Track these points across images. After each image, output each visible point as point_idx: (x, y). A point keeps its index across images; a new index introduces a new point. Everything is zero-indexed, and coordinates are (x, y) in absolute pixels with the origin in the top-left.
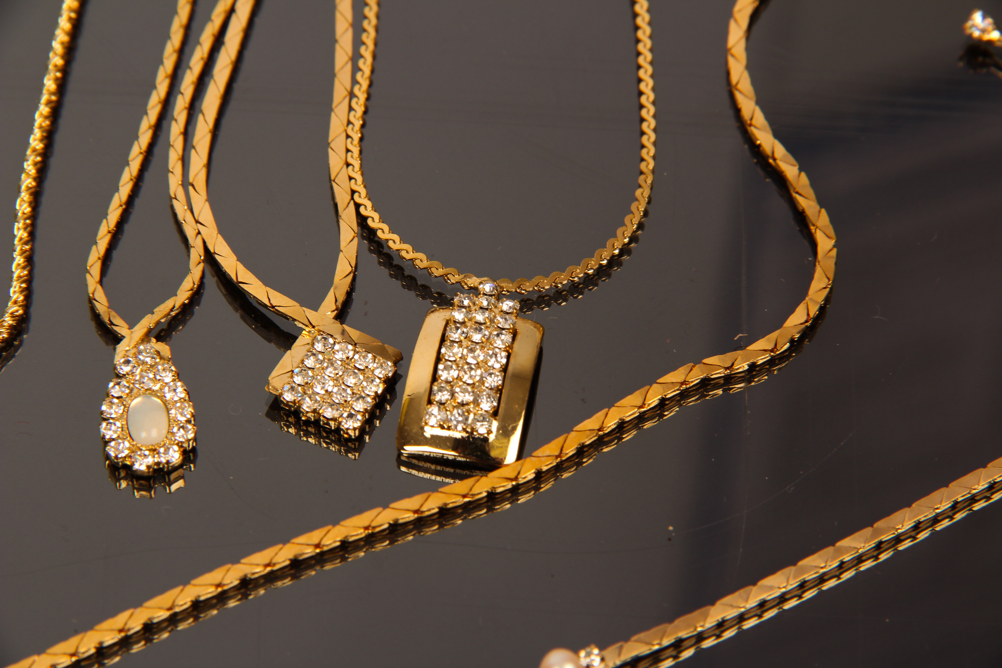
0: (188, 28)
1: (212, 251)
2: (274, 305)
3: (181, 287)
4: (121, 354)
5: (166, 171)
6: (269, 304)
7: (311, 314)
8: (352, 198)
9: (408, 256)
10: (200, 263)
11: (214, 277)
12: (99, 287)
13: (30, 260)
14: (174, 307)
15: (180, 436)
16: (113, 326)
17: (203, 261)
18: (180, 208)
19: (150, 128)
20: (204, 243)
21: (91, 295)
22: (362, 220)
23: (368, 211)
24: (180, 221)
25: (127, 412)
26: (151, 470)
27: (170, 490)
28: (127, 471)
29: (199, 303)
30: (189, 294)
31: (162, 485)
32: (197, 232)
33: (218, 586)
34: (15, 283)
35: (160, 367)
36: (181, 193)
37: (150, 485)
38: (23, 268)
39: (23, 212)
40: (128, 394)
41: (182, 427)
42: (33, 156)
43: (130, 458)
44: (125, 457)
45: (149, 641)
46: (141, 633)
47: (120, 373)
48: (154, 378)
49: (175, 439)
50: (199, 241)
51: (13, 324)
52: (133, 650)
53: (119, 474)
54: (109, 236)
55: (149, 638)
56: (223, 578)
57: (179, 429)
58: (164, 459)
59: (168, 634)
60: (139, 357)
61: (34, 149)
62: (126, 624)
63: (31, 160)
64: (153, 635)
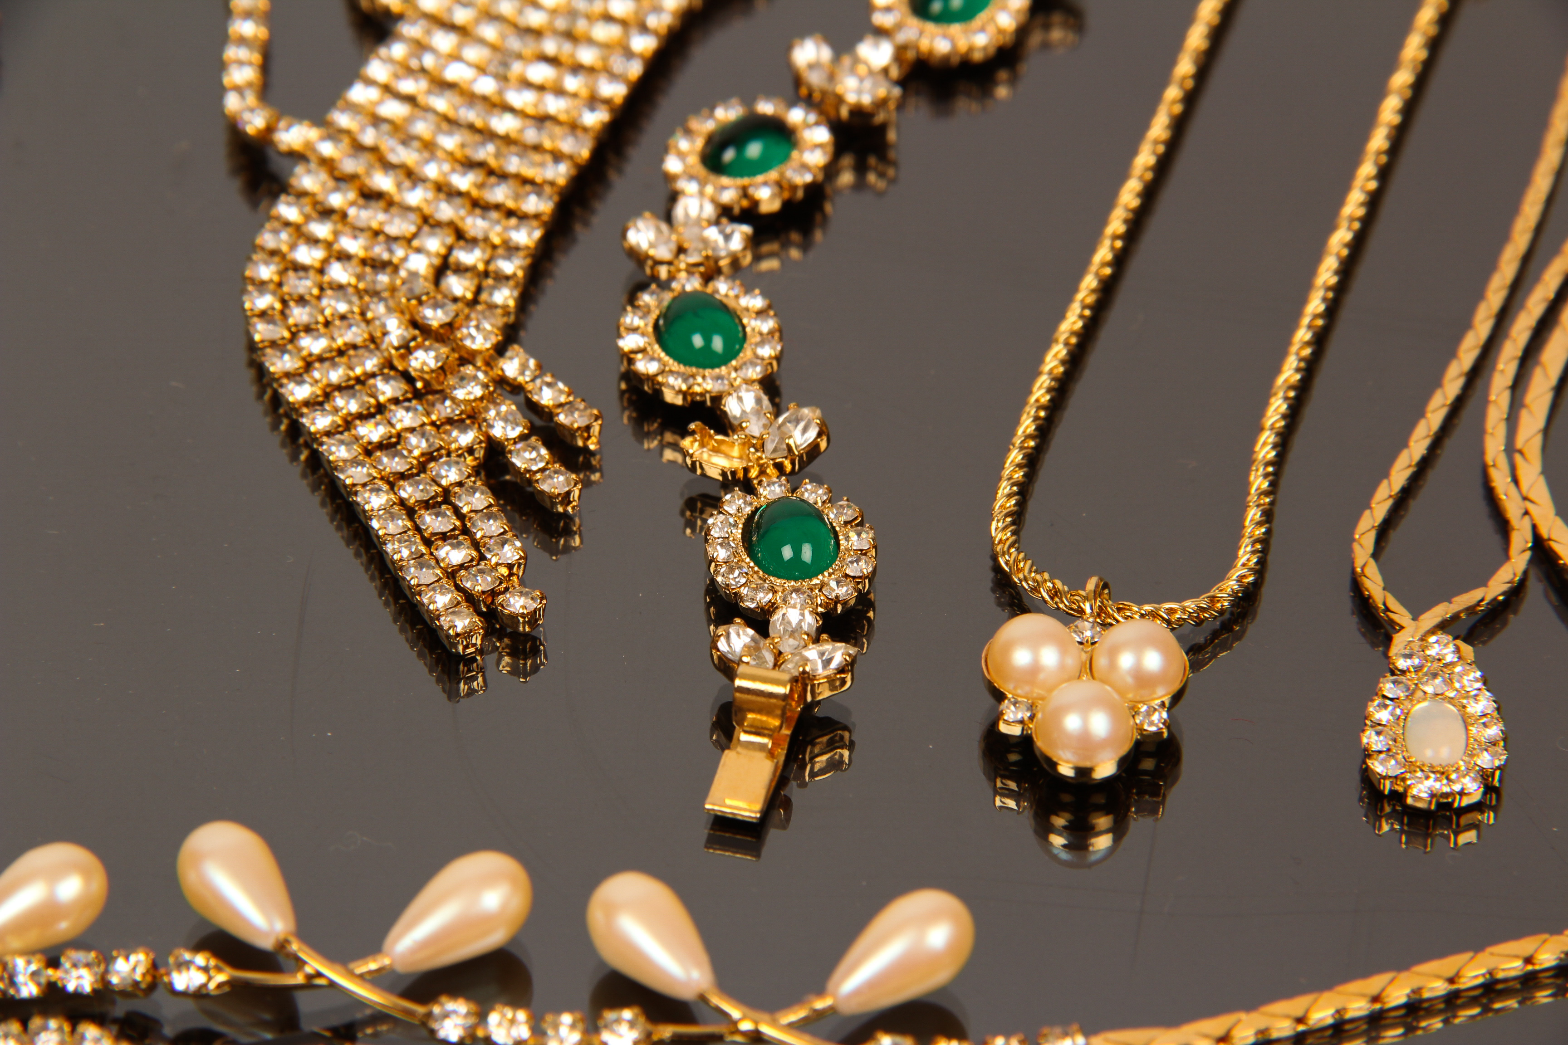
0: (1527, 259)
1: (1545, 536)
3: (1495, 577)
4: (1402, 646)
5: (1479, 432)
10: (1524, 551)
11: (1540, 581)
12: (1372, 562)
13: (1268, 515)
14: (1482, 600)
15: (1485, 760)
16: (1389, 613)
17: (1531, 549)
18: (1500, 480)
19: (1460, 375)
20: (1534, 527)
21: (1359, 570)
24: (1497, 495)
25: (1405, 720)
26: (1434, 801)
27: (1456, 843)
28: (1394, 806)
29: (1515, 612)
30: (1505, 587)
31: (1446, 832)
32: (1524, 511)
33: (1528, 960)
34: (1246, 541)
35: (1458, 669)
36: (1503, 461)
37: (1428, 828)
38: (1260, 524)
39: (1264, 457)
40: (1407, 696)
41: (1486, 750)
42: (1284, 388)
43: (1404, 780)
44: (1396, 777)
45: (1410, 1029)
46: (1402, 1012)
47: (1397, 668)
48: (1449, 682)
49: (1475, 764)
50: (1526, 523)
51: (1238, 591)
52: (1384, 1038)
53: (1382, 809)
54: (1390, 502)
55: (1411, 1023)
56: (1536, 951)
57: (1482, 752)
58: (1457, 788)
59: (1440, 1025)
60: (1428, 652)
61: (1286, 381)
62: (1383, 990)
63: (1281, 394)
64: (1419, 1019)
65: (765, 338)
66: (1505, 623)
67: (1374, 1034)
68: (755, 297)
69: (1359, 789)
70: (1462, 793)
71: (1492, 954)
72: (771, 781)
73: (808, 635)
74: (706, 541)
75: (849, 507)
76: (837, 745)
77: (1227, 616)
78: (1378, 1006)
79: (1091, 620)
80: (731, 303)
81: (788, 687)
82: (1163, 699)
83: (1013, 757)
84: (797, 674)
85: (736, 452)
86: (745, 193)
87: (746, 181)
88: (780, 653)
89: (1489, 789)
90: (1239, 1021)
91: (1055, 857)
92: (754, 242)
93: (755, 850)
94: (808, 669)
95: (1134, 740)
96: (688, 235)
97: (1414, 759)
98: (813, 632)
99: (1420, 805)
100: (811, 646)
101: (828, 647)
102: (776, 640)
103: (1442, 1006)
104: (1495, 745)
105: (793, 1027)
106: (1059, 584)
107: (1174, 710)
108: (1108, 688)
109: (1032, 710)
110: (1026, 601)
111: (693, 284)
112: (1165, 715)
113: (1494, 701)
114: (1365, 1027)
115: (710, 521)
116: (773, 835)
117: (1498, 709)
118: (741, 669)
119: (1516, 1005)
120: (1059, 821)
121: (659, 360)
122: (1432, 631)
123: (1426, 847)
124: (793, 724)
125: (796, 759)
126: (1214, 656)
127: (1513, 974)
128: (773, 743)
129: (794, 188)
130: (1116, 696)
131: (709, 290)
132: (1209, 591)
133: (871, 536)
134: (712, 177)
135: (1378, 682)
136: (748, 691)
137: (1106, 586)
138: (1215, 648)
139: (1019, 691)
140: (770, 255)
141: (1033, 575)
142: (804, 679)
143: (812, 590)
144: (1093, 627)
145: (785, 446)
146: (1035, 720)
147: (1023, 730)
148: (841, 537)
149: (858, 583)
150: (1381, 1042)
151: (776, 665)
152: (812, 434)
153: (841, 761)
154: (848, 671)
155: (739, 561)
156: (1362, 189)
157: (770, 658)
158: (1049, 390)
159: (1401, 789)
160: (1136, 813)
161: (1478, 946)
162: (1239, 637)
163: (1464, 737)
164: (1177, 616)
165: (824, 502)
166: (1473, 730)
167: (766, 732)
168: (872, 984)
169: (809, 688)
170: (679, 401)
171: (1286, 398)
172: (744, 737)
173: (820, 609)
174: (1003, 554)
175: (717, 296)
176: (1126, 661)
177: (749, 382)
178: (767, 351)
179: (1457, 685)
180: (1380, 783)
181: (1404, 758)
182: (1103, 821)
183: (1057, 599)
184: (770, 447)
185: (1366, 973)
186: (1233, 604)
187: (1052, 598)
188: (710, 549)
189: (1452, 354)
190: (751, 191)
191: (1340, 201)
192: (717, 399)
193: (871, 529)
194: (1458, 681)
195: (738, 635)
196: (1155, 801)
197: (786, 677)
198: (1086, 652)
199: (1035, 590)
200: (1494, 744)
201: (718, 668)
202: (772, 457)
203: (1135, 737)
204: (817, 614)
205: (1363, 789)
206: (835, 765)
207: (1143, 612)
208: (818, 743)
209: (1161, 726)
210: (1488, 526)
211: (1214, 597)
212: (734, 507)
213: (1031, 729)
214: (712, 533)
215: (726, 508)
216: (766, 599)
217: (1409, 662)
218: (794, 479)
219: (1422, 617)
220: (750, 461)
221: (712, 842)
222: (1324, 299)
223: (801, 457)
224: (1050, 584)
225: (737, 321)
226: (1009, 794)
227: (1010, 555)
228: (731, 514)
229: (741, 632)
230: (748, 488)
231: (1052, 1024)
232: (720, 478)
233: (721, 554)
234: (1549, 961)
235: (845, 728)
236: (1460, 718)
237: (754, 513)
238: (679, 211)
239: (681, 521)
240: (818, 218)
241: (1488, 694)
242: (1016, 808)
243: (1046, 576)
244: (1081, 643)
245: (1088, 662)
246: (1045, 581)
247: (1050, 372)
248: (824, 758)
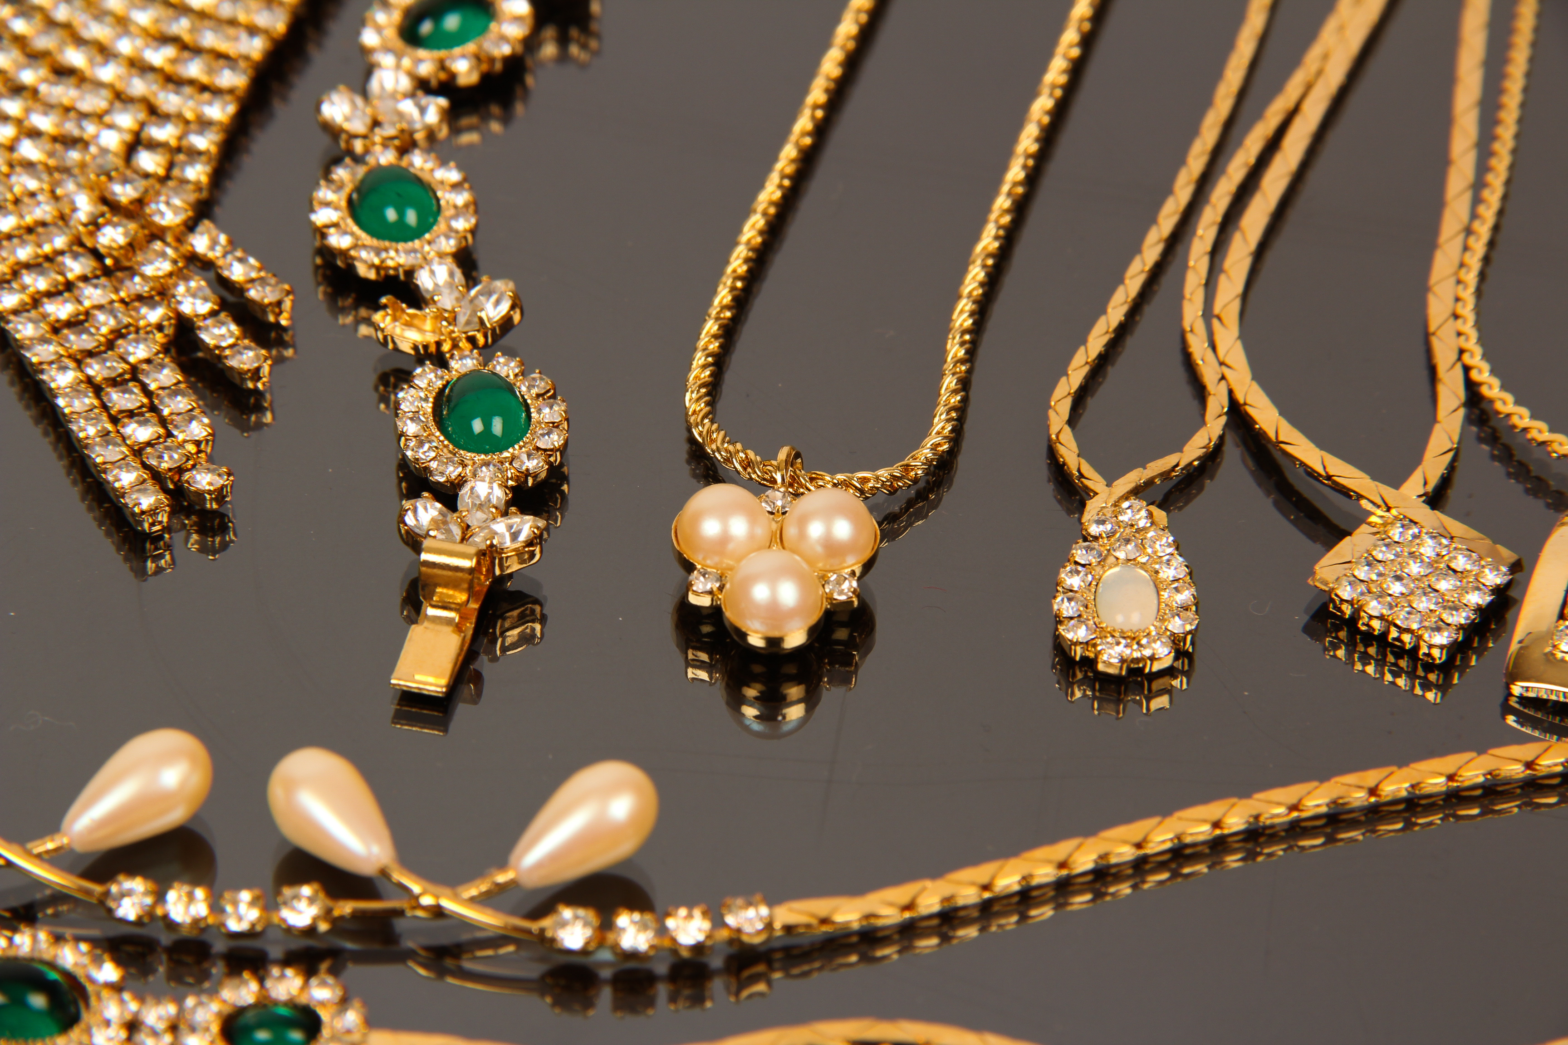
0: (1228, 126)
1: (1242, 401)
2: (1331, 473)
3: (1190, 442)
4: (1095, 512)
5: (1179, 297)
6: (1324, 473)
7: (1388, 492)
8: (1459, 359)
9: (1541, 438)
10: (1220, 416)
11: (1238, 446)
12: (1067, 429)
13: (965, 384)
14: (1177, 465)
15: (1177, 625)
16: (1083, 480)
17: (1227, 413)
18: (1198, 346)
19: (1159, 241)
20: (1231, 392)
21: (1054, 437)
22: (1472, 387)
23: (1483, 374)
24: (1195, 360)
25: (1097, 586)
26: (1125, 666)
27: (1148, 709)
28: (1086, 672)
29: (1212, 478)
30: (1201, 452)
31: (1138, 698)
32: (1220, 376)
33: (1216, 825)
34: (941, 409)
35: (1151, 534)
36: (1200, 327)
37: (1119, 694)
38: (955, 392)
39: (961, 325)
40: (1099, 562)
41: (1178, 615)
42: (983, 256)
43: (1095, 646)
44: (1087, 643)
45: (1098, 895)
46: (1089, 878)
47: (1089, 534)
48: (1142, 547)
49: (1166, 629)
50: (1223, 388)
51: (932, 460)
52: (1072, 904)
53: (1074, 675)
54: (1087, 369)
55: (1099, 889)
56: (1224, 815)
57: (1173, 617)
58: (1147, 653)
59: (1128, 891)
60: (1120, 518)
61: (984, 248)
62: (1070, 856)
63: (979, 262)
64: (1107, 885)
65: (459, 212)
66: (1201, 489)
67: (1061, 900)
68: (450, 169)
69: (1052, 655)
70: (1152, 658)
71: (1180, 819)
72: (459, 655)
73: (496, 508)
74: (397, 415)
75: (541, 379)
76: (528, 618)
77: (921, 484)
78: (1064, 872)
79: (782, 489)
80: (425, 177)
81: (474, 560)
82: (854, 568)
83: (706, 629)
84: (484, 547)
85: (428, 325)
86: (442, 65)
87: (442, 53)
88: (468, 527)
89: (1180, 654)
90: (924, 889)
91: (747, 728)
92: (451, 115)
93: (443, 724)
94: (495, 542)
95: (823, 609)
96: (383, 109)
97: (1104, 625)
98: (502, 507)
99: (1111, 671)
100: (499, 519)
101: (516, 520)
102: (464, 514)
103: (1130, 871)
104: (1187, 610)
105: (473, 900)
106: (751, 454)
107: (865, 578)
108: (797, 558)
109: (721, 581)
110: (720, 472)
111: (386, 158)
112: (855, 584)
113: (1186, 566)
114: (1052, 893)
115: (401, 395)
116: (462, 711)
117: (1190, 574)
118: (427, 543)
119: (1206, 870)
120: (751, 692)
121: (352, 234)
122: (1126, 497)
123: (1118, 713)
124: (482, 598)
125: (486, 633)
126: (910, 524)
127: (1201, 838)
128: (460, 617)
129: (492, 60)
130: (805, 565)
131: (404, 163)
132: (903, 460)
133: (563, 408)
134: (409, 50)
135: (1071, 549)
136: (434, 565)
137: (798, 455)
138: (910, 517)
139: (709, 562)
140: (470, 129)
141: (726, 445)
142: (491, 552)
143: (502, 463)
144: (784, 496)
145: (477, 320)
146: (724, 591)
147: (712, 600)
148: (532, 410)
149: (550, 456)
150: (1070, 908)
151: (463, 539)
152: (504, 307)
153: (533, 635)
154: (537, 544)
155: (429, 435)
156: (1065, 56)
157: (457, 532)
158: (747, 260)
159: (1092, 655)
160: (829, 682)
161: (1165, 811)
162: (935, 505)
163: (1156, 602)
164: (870, 485)
165: (516, 375)
166: (1165, 595)
167: (453, 606)
168: (554, 857)
169: (497, 561)
170: (372, 275)
171: (984, 266)
172: (431, 612)
173: (510, 483)
174: (697, 425)
175: (412, 170)
176: (816, 530)
177: (441, 255)
178: (462, 224)
179: (1149, 551)
180: (1071, 649)
181: (1095, 623)
182: (794, 691)
183: (749, 470)
184: (462, 319)
185: (1053, 839)
186: (927, 473)
187: (745, 469)
188: (399, 423)
189: (1152, 220)
190: (448, 63)
191: (1043, 68)
192: (410, 273)
193: (563, 401)
194: (1150, 546)
195: (426, 509)
196: (847, 671)
197: (472, 550)
198: (777, 522)
199: (728, 460)
200: (1186, 608)
201: (406, 543)
202: (466, 329)
203: (824, 606)
204: (506, 487)
205: (1056, 656)
206: (527, 639)
207: (835, 481)
208: (509, 617)
209: (851, 594)
210: (1186, 391)
211: (908, 465)
212: (426, 381)
213: (720, 599)
214: (402, 407)
215: (416, 382)
216: (456, 473)
217: (1101, 528)
218: (487, 352)
219: (1115, 483)
220: (442, 334)
221: (399, 717)
222: (1025, 167)
223: (493, 330)
224: (742, 455)
225: (431, 194)
226: (701, 665)
227: (703, 425)
228: (421, 388)
229: (428, 506)
230: (441, 361)
231: (735, 894)
232: (412, 352)
233: (411, 428)
234: (1238, 825)
235: (537, 602)
236: (1152, 583)
237: (445, 387)
238: (374, 85)
239: (375, 396)
240: (519, 91)
241: (1181, 559)
242: (708, 679)
243: (739, 446)
244: (772, 513)
245: (778, 532)
246: (738, 451)
247: (748, 242)
248: (516, 632)
